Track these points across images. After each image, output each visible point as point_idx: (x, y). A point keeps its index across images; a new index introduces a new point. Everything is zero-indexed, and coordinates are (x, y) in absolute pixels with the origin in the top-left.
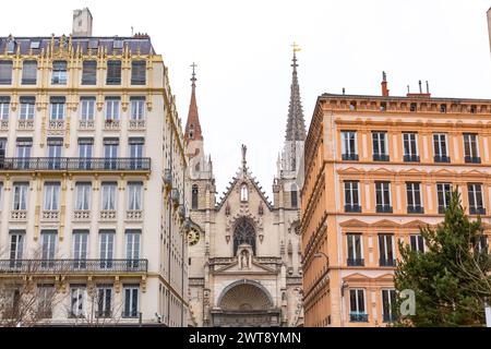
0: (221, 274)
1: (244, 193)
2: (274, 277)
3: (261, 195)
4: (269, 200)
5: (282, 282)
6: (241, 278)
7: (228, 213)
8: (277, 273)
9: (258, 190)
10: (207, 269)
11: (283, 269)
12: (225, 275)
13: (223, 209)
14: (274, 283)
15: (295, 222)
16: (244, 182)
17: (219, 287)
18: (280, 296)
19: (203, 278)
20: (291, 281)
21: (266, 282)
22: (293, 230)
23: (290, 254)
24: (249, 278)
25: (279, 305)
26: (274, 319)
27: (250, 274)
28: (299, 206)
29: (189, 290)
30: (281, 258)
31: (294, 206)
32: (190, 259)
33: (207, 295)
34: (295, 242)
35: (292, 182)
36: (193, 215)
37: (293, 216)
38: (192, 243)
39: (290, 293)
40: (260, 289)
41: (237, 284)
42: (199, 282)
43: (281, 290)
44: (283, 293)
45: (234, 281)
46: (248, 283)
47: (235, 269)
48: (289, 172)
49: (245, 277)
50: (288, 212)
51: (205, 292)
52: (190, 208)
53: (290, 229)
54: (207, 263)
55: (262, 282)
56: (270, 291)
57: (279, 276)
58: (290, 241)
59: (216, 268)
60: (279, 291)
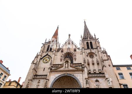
0: (55, 71)
2: (81, 72)
5: (86, 75)
6: (64, 73)
7: (62, 52)
8: (83, 71)
10: (49, 70)
11: (86, 70)
12: (57, 71)
13: (60, 51)
14: (81, 75)
15: (89, 53)
16: (69, 42)
18: (85, 82)
19: (47, 75)
20: (90, 75)
21: (77, 75)
22: (89, 56)
23: (89, 64)
24: (68, 73)
25: (85, 87)
27: (68, 71)
28: (90, 48)
29: (39, 80)
30: (84, 65)
31: (88, 48)
32: (44, 69)
33: (46, 82)
34: (90, 60)
35: (86, 41)
36: (50, 53)
37: (88, 51)
38: (47, 63)
39: (91, 81)
40: (74, 79)
41: (62, 76)
42: (45, 77)
43: (85, 79)
44: (87, 81)
45: (60, 74)
46: (68, 75)
47: (62, 69)
48: (85, 39)
49: (66, 72)
50: (86, 50)
51: (46, 80)
52: (49, 51)
53: (87, 55)
54: (50, 67)
55: (75, 75)
56: (79, 79)
57: (84, 72)
58: (88, 59)
59: (53, 68)
60: (84, 79)
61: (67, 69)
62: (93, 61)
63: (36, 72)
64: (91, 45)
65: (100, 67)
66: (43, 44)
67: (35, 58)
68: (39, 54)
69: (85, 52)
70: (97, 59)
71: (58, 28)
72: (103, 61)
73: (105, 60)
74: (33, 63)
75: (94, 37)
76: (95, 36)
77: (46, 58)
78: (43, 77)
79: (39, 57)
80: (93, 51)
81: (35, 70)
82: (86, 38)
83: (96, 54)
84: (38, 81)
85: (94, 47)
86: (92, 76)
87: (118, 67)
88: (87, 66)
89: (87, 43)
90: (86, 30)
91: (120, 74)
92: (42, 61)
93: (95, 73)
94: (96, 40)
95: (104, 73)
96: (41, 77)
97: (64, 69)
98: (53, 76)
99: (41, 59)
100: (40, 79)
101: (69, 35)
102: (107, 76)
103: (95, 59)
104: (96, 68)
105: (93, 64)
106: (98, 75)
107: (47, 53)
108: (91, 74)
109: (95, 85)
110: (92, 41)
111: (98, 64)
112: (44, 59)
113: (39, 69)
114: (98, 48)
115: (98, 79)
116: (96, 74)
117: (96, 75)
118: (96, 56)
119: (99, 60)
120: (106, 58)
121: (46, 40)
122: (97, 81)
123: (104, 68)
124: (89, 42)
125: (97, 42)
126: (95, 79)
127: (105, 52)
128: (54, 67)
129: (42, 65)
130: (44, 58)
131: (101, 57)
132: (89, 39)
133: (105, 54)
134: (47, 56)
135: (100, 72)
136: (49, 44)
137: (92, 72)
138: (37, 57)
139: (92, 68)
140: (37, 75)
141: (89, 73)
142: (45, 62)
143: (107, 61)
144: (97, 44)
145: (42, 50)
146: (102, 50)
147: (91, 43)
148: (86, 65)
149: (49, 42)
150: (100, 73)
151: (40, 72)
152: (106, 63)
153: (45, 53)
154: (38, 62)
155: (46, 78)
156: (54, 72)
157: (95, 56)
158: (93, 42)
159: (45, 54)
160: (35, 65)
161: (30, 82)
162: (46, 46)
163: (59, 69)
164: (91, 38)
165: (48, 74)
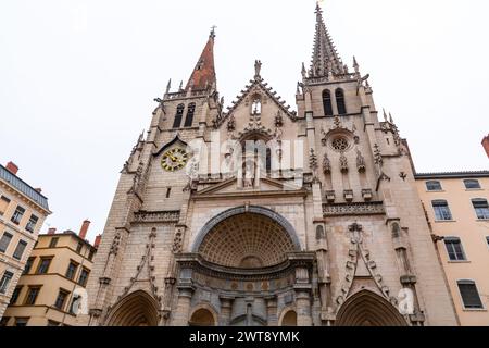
0: (208, 197)
1: (257, 107)
2: (301, 200)
3: (280, 105)
5: (316, 210)
6: (240, 202)
7: (231, 128)
8: (304, 194)
9: (276, 101)
10: (187, 195)
11: (317, 191)
12: (214, 199)
13: (225, 125)
14: (301, 209)
15: (331, 132)
16: (257, 91)
17: (200, 219)
19: (178, 212)
20: (332, 210)
21: (285, 208)
22: (329, 143)
23: (327, 172)
24: (254, 202)
26: (302, 274)
27: (255, 196)
28: (335, 112)
29: (154, 229)
30: (311, 174)
31: (328, 113)
32: (169, 189)
33: (179, 234)
34: (334, 157)
35: (322, 88)
36: (184, 135)
37: (328, 124)
38: (175, 168)
39: (333, 229)
40: (275, 222)
41: (233, 212)
42: (173, 217)
43: (314, 222)
44: (320, 228)
45: (224, 209)
46: (253, 210)
47: (231, 190)
48: (318, 78)
49: (247, 201)
50: (320, 121)
51: (177, 230)
52: (182, 127)
53: (324, 141)
54: (189, 186)
55: (277, 209)
56: (292, 223)
57: (309, 200)
58: (326, 155)
59: (200, 188)
60: (310, 223)
61: (249, 190)
62: (343, 161)
63: (142, 202)
64: (337, 100)
65: (370, 183)
66: (157, 100)
67: (134, 152)
68: (145, 138)
69: (318, 130)
70: (359, 153)
71: (212, 35)
72: (380, 159)
73: (389, 157)
74: (127, 169)
75: (351, 70)
76: (356, 65)
77: (174, 151)
78: (166, 218)
79: (148, 149)
80: (346, 124)
81: (136, 193)
82: (321, 73)
83: (356, 133)
84: (148, 230)
85: (351, 107)
86: (339, 213)
87: (433, 180)
88: (322, 178)
89: (326, 94)
90: (323, 43)
91: (440, 204)
92: (157, 163)
93: (349, 202)
94: (359, 81)
95: (381, 203)
96: (157, 218)
97: (238, 189)
98: (201, 215)
99: (155, 155)
100: (155, 226)
101: (258, 65)
102: (391, 212)
103: (351, 155)
104: (356, 185)
105: (345, 171)
106: (361, 209)
107: (175, 134)
108: (336, 205)
109: (347, 241)
110: (342, 86)
111: (362, 170)
112: (165, 158)
113: (152, 191)
114: (366, 112)
115: (360, 222)
116: (354, 204)
117: (352, 209)
118: (357, 142)
119: (366, 156)
120: (391, 149)
121: (169, 87)
122: (355, 228)
123: (384, 185)
124: (332, 89)
125: (361, 90)
126: (350, 222)
127: (391, 128)
128: (204, 184)
129: (161, 177)
130: (166, 152)
131: (372, 145)
132: (331, 79)
133: (389, 133)
134: (176, 147)
135: (366, 199)
136: (180, 102)
137: (339, 199)
138: (139, 148)
139: (338, 185)
140: (143, 213)
141: (329, 203)
142: (169, 165)
143: (394, 160)
144: (363, 97)
145: (156, 123)
146: (381, 119)
147: (339, 92)
148: (319, 173)
149: (182, 92)
150: (368, 202)
151: (155, 202)
152: (393, 167)
153: (167, 133)
154: (145, 168)
155: (177, 222)
156: (203, 199)
157: (351, 142)
158: (348, 90)
159: (166, 138)
160: (136, 176)
161: (123, 234)
162: (172, 110)
163: (220, 192)
164: (342, 74)
165: (184, 208)
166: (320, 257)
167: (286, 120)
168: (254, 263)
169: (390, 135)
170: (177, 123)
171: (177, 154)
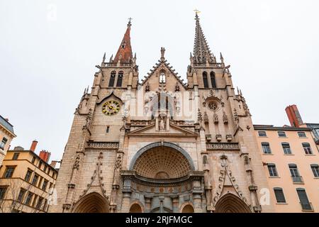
0: (138, 135)
1: (163, 78)
2: (194, 140)
3: (177, 78)
4: (184, 82)
5: (203, 146)
6: (158, 139)
7: (147, 90)
8: (196, 137)
9: (175, 75)
10: (123, 133)
11: (202, 134)
12: (141, 136)
13: (144, 88)
14: (194, 145)
15: (208, 98)
16: (163, 68)
17: (133, 149)
18: (201, 160)
19: (118, 143)
20: (210, 147)
21: (185, 144)
22: (207, 105)
23: (207, 123)
24: (167, 140)
25: (201, 170)
26: (197, 184)
27: (167, 136)
28: (210, 86)
29: (101, 153)
30: (199, 124)
31: (206, 87)
32: (108, 127)
33: (119, 158)
34: (210, 114)
35: (202, 70)
36: (117, 92)
37: (207, 94)
38: (112, 114)
39: (211, 158)
40: (179, 152)
41: (154, 145)
42: (114, 146)
43: (202, 154)
44: (205, 157)
45: (150, 143)
46: (166, 145)
47: (152, 131)
48: (200, 64)
49: (162, 139)
50: (202, 91)
51: (118, 154)
52: (115, 86)
53: (204, 103)
54: (123, 127)
55: (181, 145)
56: (190, 154)
57: (198, 139)
58: (205, 113)
59: (132, 129)
60: (199, 153)
61: (162, 132)
62: (216, 117)
63: (90, 134)
64: (211, 79)
65: (231, 131)
66: (97, 67)
67: (83, 100)
68: (89, 92)
69: (201, 96)
70: (224, 113)
71: (129, 25)
72: (238, 117)
73: (241, 116)
74: (78, 112)
75: (218, 61)
76: (222, 58)
77: (110, 102)
78: (108, 146)
79: (93, 101)
80: (217, 94)
81: (88, 129)
82: (201, 60)
83: (223, 101)
84: (97, 154)
85: (219, 84)
87: (262, 129)
88: (204, 126)
89: (205, 74)
90: (200, 40)
91: (266, 145)
92: (100, 109)
93: (219, 142)
94: (225, 69)
95: (237, 143)
96: (103, 146)
97: (156, 131)
98: (134, 146)
99: (98, 104)
100: (101, 151)
101: (163, 51)
102: (244, 150)
103: (220, 112)
104: (222, 132)
105: (216, 123)
106: (226, 147)
107: (111, 91)
109: (220, 165)
110: (214, 70)
111: (226, 123)
112: (105, 106)
113: (96, 127)
114: (229, 88)
115: (226, 154)
117: (222, 147)
118: (223, 106)
119: (228, 114)
120: (241, 112)
121: (104, 58)
122: (224, 158)
123: (240, 133)
124: (209, 71)
125: (226, 75)
126: (220, 154)
127: (240, 99)
128: (134, 126)
129: (102, 119)
130: (105, 102)
131: (233, 109)
132: (208, 65)
133: (241, 102)
134: (112, 99)
135: (228, 141)
136: (113, 69)
137: (214, 140)
138: (86, 98)
139: (213, 130)
140: (90, 142)
141: (208, 142)
142: (108, 111)
143: (244, 118)
144: (227, 79)
145: (98, 83)
146: (236, 93)
147: (212, 74)
148: (203, 124)
149: (113, 63)
151: (100, 136)
152: (243, 123)
153: (105, 90)
154: (92, 112)
155: (116, 149)
156: (134, 136)
157: (219, 106)
158: (218, 73)
159: (105, 93)
160: (85, 116)
161: (81, 156)
162: (108, 74)
163: (145, 132)
164: (213, 63)
165: (121, 140)
166: (206, 174)
167: (182, 88)
168: (164, 176)
169: (241, 103)
170: (111, 84)
171: (113, 105)
